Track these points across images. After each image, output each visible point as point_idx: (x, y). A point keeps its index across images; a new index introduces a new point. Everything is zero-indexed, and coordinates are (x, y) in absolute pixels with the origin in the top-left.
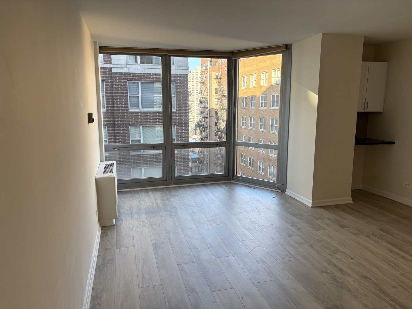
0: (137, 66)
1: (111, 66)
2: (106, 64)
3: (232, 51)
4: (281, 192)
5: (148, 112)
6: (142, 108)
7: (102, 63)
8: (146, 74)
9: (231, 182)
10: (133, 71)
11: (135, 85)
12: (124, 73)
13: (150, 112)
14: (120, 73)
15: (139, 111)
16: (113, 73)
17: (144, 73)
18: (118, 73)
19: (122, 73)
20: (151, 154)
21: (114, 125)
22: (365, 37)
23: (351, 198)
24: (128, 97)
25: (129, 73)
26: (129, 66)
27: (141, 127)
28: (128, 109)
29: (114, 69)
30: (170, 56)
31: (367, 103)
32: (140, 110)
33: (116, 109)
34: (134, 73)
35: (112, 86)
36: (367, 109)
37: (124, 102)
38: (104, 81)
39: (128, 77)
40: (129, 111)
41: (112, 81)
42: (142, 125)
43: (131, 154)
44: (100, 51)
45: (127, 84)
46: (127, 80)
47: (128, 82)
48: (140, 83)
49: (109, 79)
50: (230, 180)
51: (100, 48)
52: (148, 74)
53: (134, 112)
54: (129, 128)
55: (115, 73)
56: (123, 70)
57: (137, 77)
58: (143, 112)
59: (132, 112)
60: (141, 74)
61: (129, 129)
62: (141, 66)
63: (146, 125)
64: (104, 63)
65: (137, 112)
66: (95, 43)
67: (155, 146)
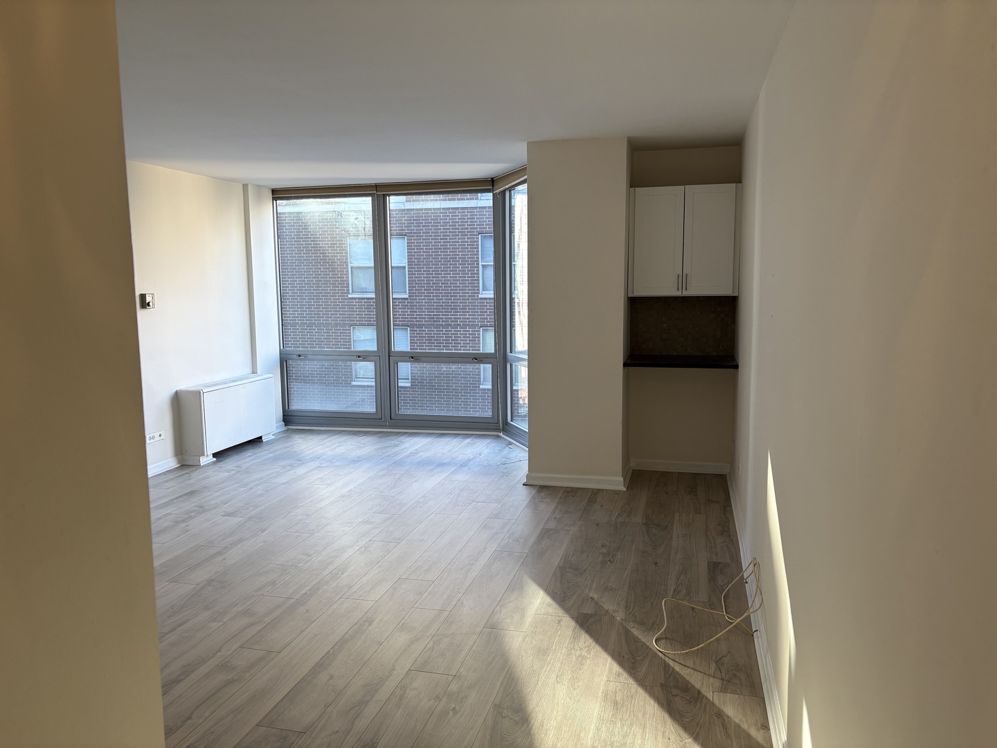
3: (492, 178)
9: (500, 434)
22: (628, 138)
23: (622, 479)
30: (384, 196)
31: (687, 276)
44: (274, 196)
51: (274, 191)
66: (245, 187)
67: (363, 356)
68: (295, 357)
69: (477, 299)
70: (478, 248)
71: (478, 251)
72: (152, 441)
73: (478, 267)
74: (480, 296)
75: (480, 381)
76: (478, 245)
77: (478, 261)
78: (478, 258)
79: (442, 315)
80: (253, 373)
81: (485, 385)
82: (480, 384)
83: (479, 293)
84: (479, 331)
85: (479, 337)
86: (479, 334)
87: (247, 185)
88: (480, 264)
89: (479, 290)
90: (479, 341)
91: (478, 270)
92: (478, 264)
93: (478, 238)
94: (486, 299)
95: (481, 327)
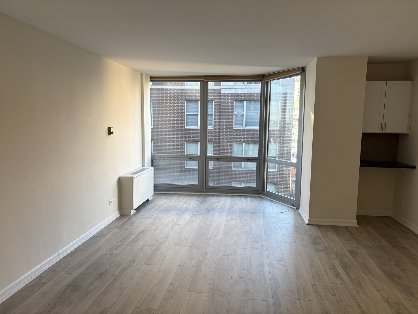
0: (244, 87)
1: (220, 87)
2: (216, 85)
3: (263, 75)
4: (296, 209)
5: (251, 130)
6: (246, 126)
7: (212, 85)
8: (252, 93)
9: (261, 196)
10: (240, 91)
11: (241, 104)
12: (232, 93)
13: (253, 130)
14: (227, 93)
15: (243, 129)
16: (222, 94)
17: (250, 92)
18: (226, 93)
19: (230, 93)
20: (251, 171)
21: (219, 142)
22: (368, 56)
23: (356, 221)
24: (233, 116)
25: (236, 93)
26: (236, 86)
27: (244, 144)
28: (233, 127)
29: (223, 90)
30: (207, 82)
31: (385, 123)
32: (244, 127)
33: (222, 127)
34: (241, 93)
35: (220, 106)
36: (385, 130)
37: (230, 120)
38: (213, 101)
39: (235, 97)
40: (234, 128)
41: (220, 101)
42: (244, 142)
43: (233, 169)
44: (151, 80)
45: (233, 104)
46: (233, 99)
47: (234, 101)
48: (245, 102)
49: (218, 100)
50: (260, 194)
51: (151, 77)
52: (254, 93)
53: (238, 130)
54: (232, 144)
55: (223, 93)
56: (231, 90)
57: (243, 97)
58: (247, 130)
59: (236, 130)
60: (247, 93)
61: (232, 146)
62: (248, 86)
63: (247, 142)
64: (215, 85)
65: (241, 130)
66: (142, 74)
67: (192, 158)
68: (158, 158)
69: (184, 129)
70: (185, 107)
71: (185, 108)
72: (111, 203)
73: (185, 115)
74: (185, 128)
75: (185, 165)
76: (185, 105)
77: (185, 112)
78: (185, 111)
79: (168, 136)
80: (143, 166)
81: (187, 167)
82: (185, 166)
83: (185, 126)
84: (185, 143)
85: (185, 146)
86: (185, 145)
87: (143, 73)
88: (186, 114)
89: (185, 125)
90: (185, 147)
91: (185, 117)
92: (185, 114)
93: (185, 102)
94: (188, 129)
95: (185, 141)
